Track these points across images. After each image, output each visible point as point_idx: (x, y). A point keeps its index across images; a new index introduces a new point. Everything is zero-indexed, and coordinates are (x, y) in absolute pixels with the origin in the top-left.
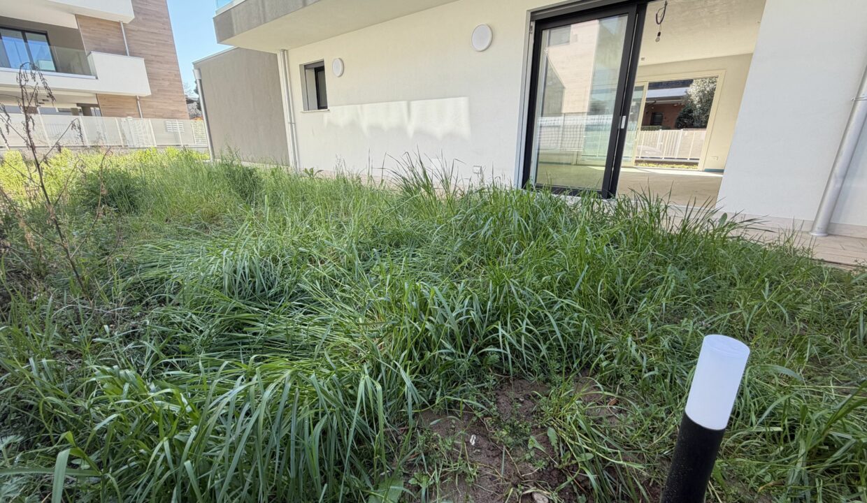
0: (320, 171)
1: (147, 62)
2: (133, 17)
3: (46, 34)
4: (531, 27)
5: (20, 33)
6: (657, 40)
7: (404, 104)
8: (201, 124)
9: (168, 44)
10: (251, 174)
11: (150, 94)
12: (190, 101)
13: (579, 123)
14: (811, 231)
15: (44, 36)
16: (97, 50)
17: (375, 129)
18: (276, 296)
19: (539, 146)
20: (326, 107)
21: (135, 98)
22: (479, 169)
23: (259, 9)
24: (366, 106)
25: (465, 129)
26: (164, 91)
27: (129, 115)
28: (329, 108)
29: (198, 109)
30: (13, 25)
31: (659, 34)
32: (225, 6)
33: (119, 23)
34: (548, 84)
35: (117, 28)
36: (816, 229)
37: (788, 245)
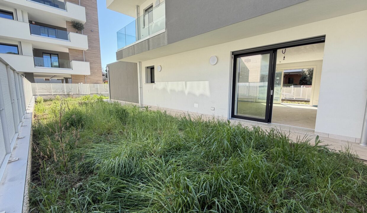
0: (150, 107)
1: (90, 63)
2: (88, 48)
3: (58, 55)
4: (232, 57)
5: (49, 55)
6: (284, 59)
7: (184, 82)
8: (107, 85)
9: (99, 57)
10: (124, 111)
11: (90, 74)
12: (103, 75)
13: (256, 85)
14: (360, 143)
15: (57, 55)
16: (74, 60)
17: (172, 91)
18: (133, 176)
19: (238, 94)
20: (154, 82)
21: (85, 76)
22: (213, 108)
23: (132, 51)
24: (169, 82)
25: (208, 93)
26: (95, 73)
27: (81, 82)
28: (155, 82)
29: (106, 78)
30: (47, 52)
31: (284, 57)
32: (121, 48)
33: (83, 51)
34: (240, 77)
35: (82, 52)
36: (362, 143)
37: (347, 152)
